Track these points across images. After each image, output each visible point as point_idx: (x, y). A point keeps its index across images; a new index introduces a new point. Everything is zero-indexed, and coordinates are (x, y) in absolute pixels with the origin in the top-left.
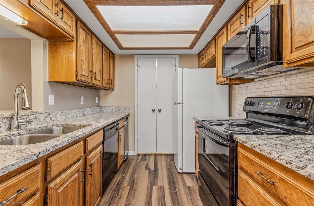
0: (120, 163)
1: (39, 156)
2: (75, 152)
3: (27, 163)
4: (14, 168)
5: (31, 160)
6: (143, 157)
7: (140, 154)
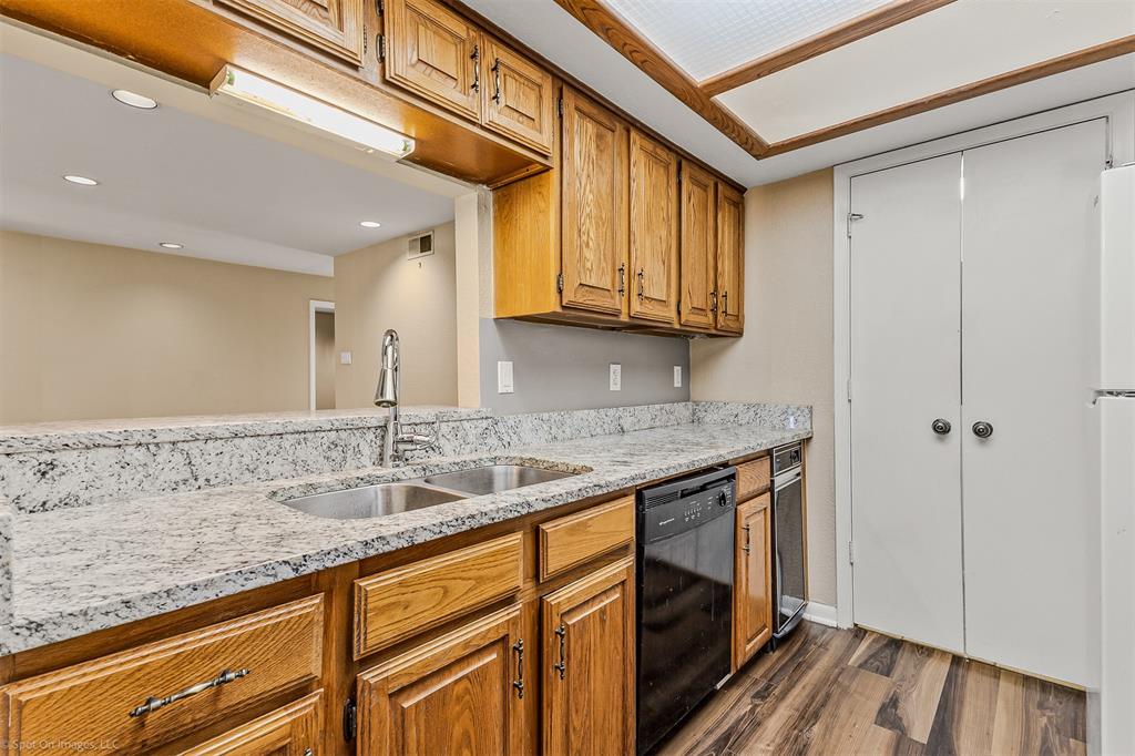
0: (750, 648)
1: (304, 568)
2: (482, 573)
3: (250, 586)
4: (199, 598)
5: (271, 581)
6: (881, 650)
7: (866, 631)
